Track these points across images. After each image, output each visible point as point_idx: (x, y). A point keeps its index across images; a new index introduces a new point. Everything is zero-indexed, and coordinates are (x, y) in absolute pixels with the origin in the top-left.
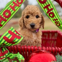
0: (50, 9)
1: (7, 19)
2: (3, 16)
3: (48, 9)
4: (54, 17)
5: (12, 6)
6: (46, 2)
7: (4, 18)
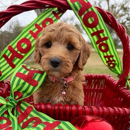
0: (102, 37)
1: (23, 54)
2: (16, 49)
3: (99, 37)
4: (108, 52)
5: (34, 32)
6: (98, 26)
7: (19, 52)
